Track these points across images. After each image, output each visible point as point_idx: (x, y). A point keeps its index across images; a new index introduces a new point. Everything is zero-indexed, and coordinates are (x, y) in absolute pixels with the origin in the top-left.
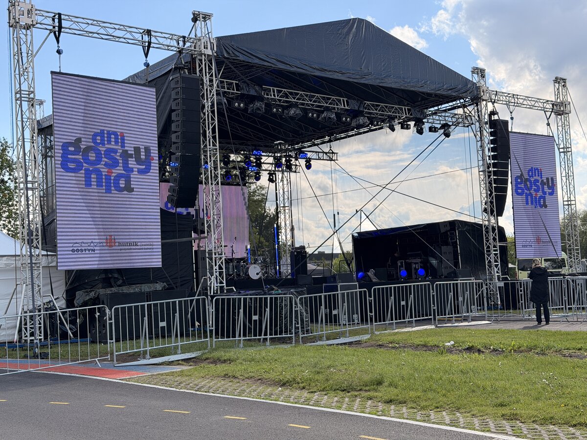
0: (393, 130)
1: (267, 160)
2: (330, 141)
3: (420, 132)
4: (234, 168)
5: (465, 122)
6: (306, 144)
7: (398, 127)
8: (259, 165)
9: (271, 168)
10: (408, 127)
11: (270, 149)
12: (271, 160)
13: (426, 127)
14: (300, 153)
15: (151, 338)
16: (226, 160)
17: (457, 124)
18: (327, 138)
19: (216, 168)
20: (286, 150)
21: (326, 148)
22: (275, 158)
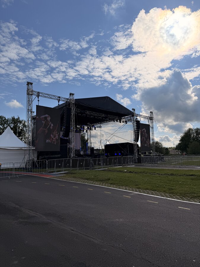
0: (114, 122)
1: (86, 127)
2: (100, 124)
3: (120, 122)
4: (78, 129)
5: (130, 120)
6: (95, 124)
7: (115, 121)
8: (84, 128)
9: (87, 129)
10: (118, 121)
11: (87, 125)
12: (87, 127)
13: (122, 121)
14: (93, 126)
15: (57, 168)
16: (76, 127)
17: (129, 121)
18: (99, 123)
19: (74, 129)
20: (90, 125)
21: (99, 125)
22: (88, 127)
